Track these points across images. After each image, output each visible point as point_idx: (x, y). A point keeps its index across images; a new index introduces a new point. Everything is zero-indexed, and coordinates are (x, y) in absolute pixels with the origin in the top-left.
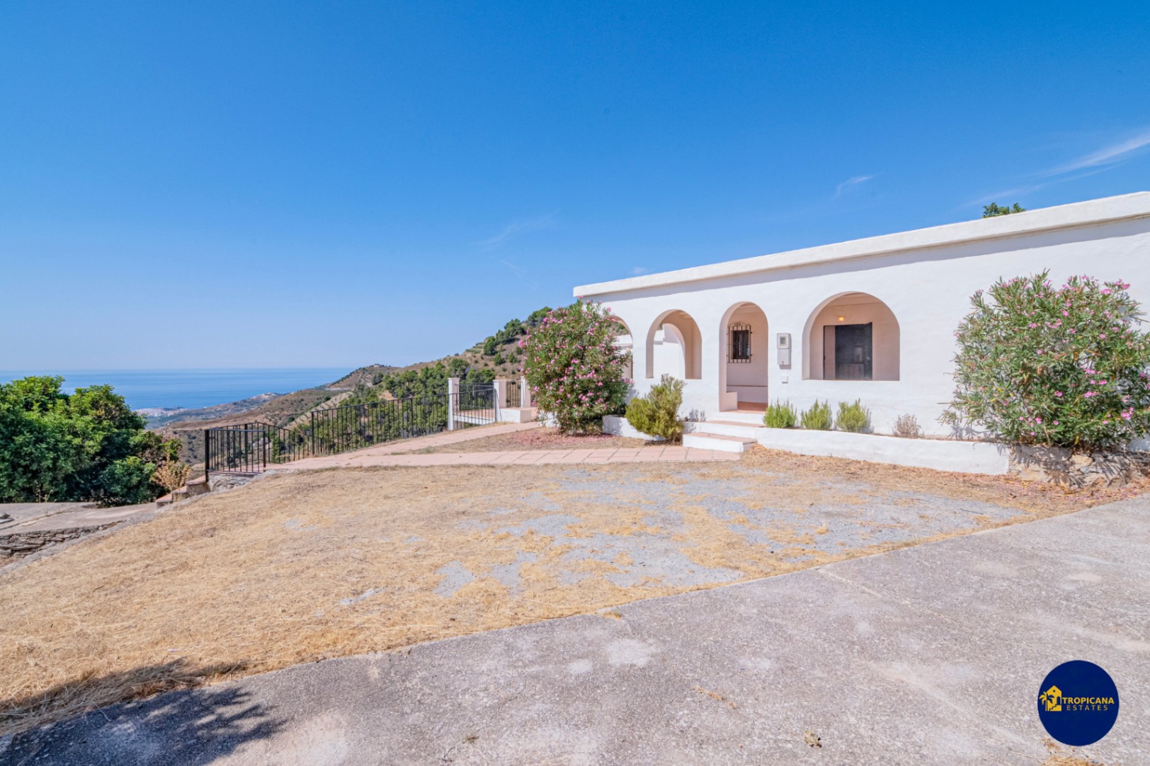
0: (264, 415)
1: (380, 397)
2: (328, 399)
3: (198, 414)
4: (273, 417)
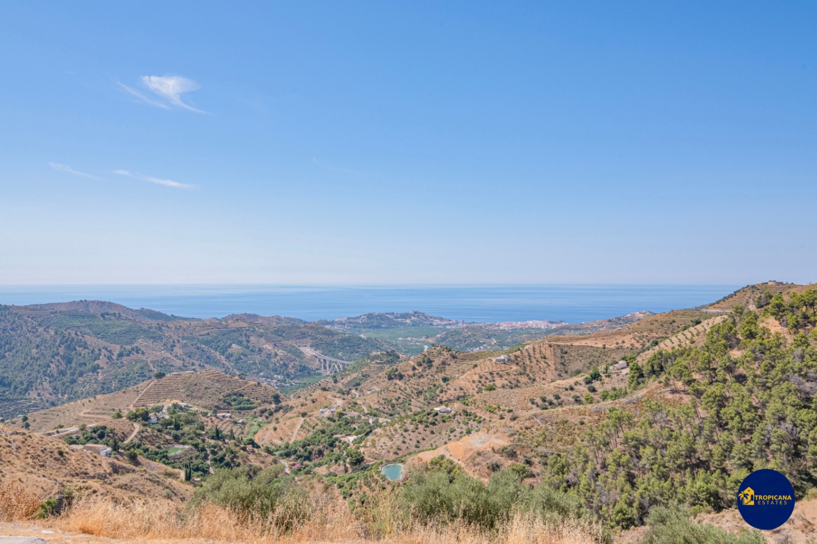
0: (631, 336)
1: (761, 325)
2: (698, 323)
3: (576, 329)
4: (641, 338)
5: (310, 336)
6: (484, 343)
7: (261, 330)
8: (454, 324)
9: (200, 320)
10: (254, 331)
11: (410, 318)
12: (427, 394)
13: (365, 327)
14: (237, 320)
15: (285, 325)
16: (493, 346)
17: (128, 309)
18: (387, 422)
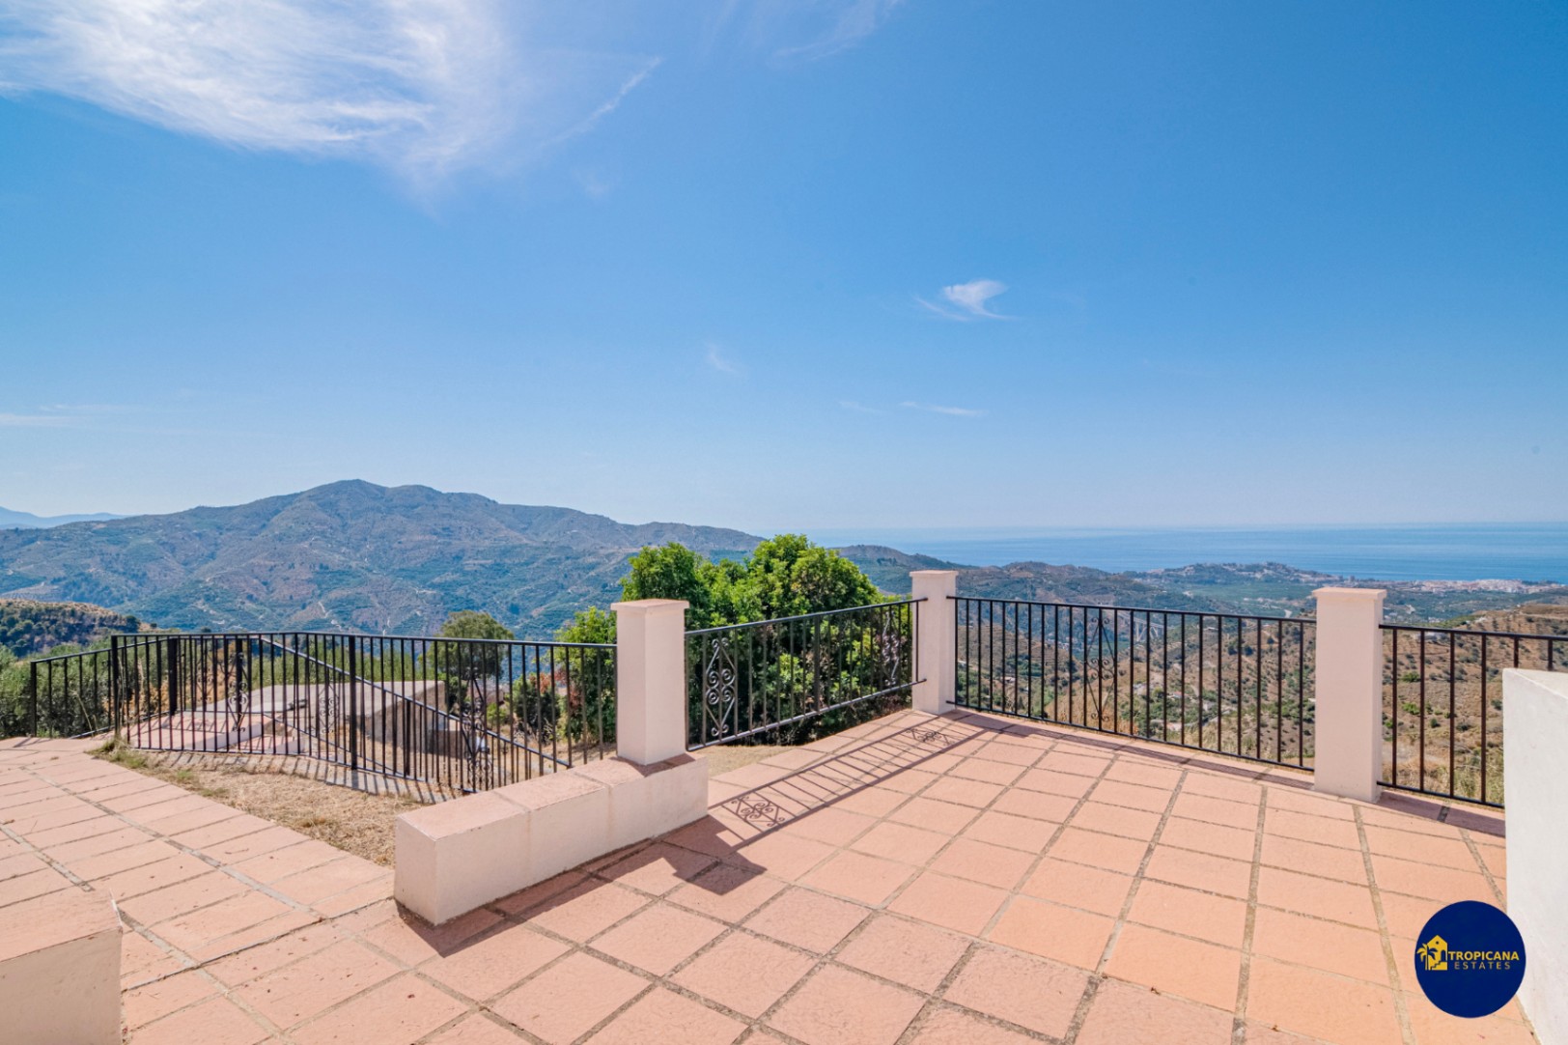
5: (1113, 591)
6: (1392, 611)
7: (1050, 582)
8: (1336, 581)
9: (978, 568)
10: (1041, 583)
11: (1262, 571)
12: (1293, 678)
13: (1190, 582)
14: (1021, 569)
15: (1081, 576)
16: (1409, 616)
17: (903, 554)
18: (1231, 711)
